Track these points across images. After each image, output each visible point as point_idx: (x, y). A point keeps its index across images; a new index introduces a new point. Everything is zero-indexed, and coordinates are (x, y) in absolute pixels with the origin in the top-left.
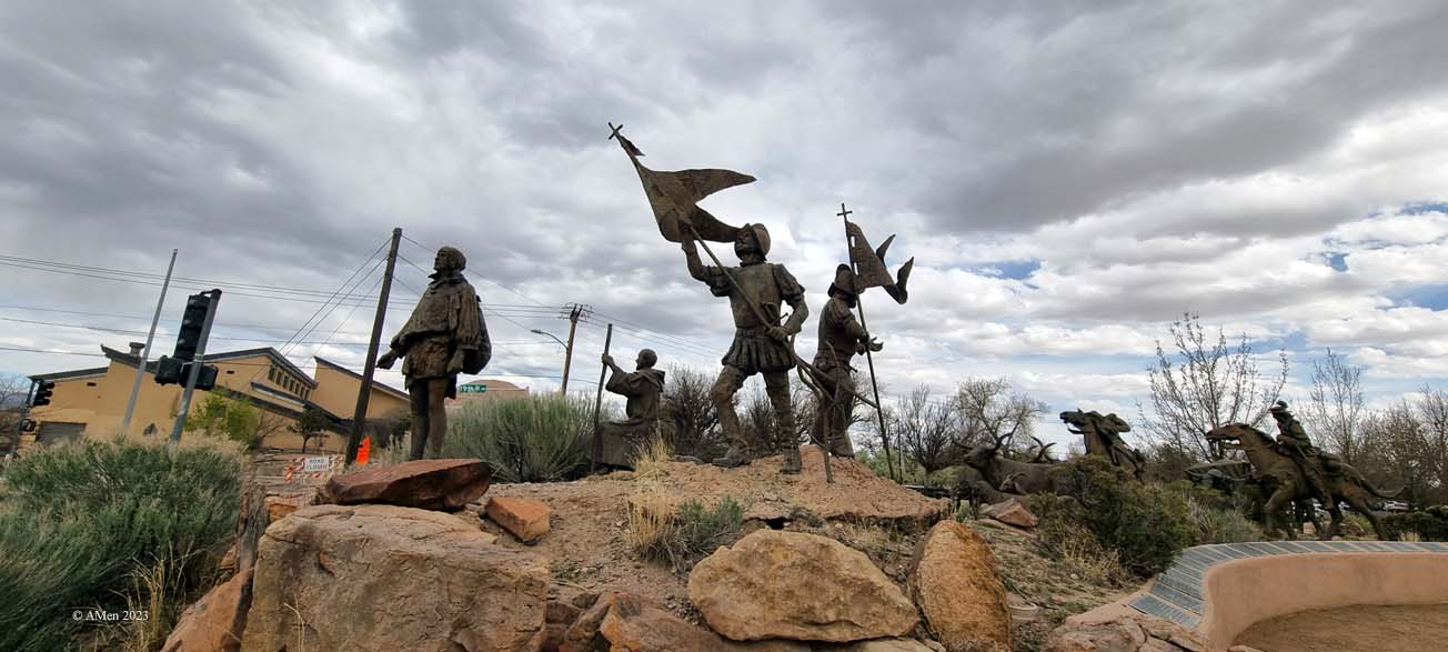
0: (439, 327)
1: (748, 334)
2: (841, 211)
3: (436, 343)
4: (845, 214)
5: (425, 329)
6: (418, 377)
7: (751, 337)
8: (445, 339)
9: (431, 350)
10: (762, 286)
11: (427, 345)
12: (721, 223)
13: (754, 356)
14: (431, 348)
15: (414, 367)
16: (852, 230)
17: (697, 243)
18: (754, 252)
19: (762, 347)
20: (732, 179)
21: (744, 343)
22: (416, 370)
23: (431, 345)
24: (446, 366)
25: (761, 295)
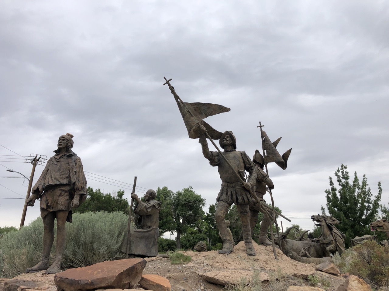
0: (65, 181)
1: (232, 186)
2: (259, 125)
3: (63, 191)
4: (261, 127)
5: (58, 183)
6: (51, 210)
7: (233, 187)
8: (67, 188)
9: (60, 195)
10: (238, 162)
11: (58, 192)
12: (215, 130)
13: (234, 197)
14: (61, 193)
15: (49, 204)
16: (263, 134)
17: (208, 140)
18: (231, 145)
19: (239, 193)
20: (222, 109)
21: (229, 190)
22: (50, 206)
23: (60, 192)
24: (69, 204)
25: (238, 167)
